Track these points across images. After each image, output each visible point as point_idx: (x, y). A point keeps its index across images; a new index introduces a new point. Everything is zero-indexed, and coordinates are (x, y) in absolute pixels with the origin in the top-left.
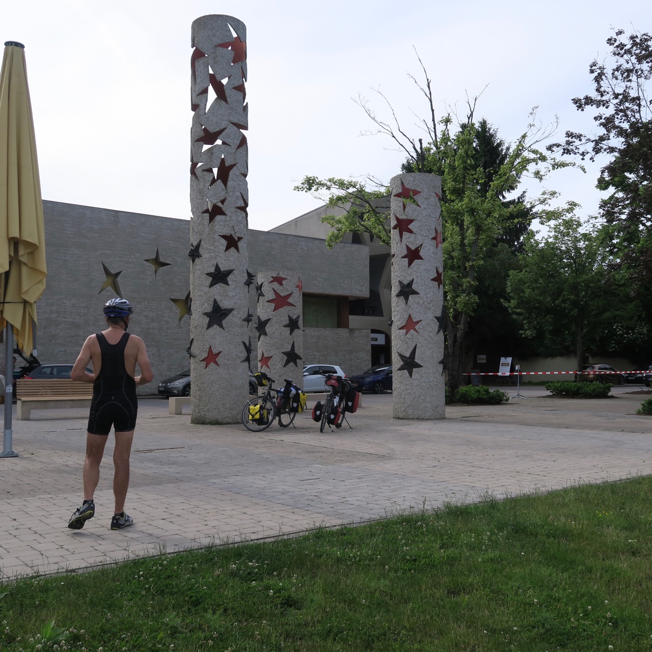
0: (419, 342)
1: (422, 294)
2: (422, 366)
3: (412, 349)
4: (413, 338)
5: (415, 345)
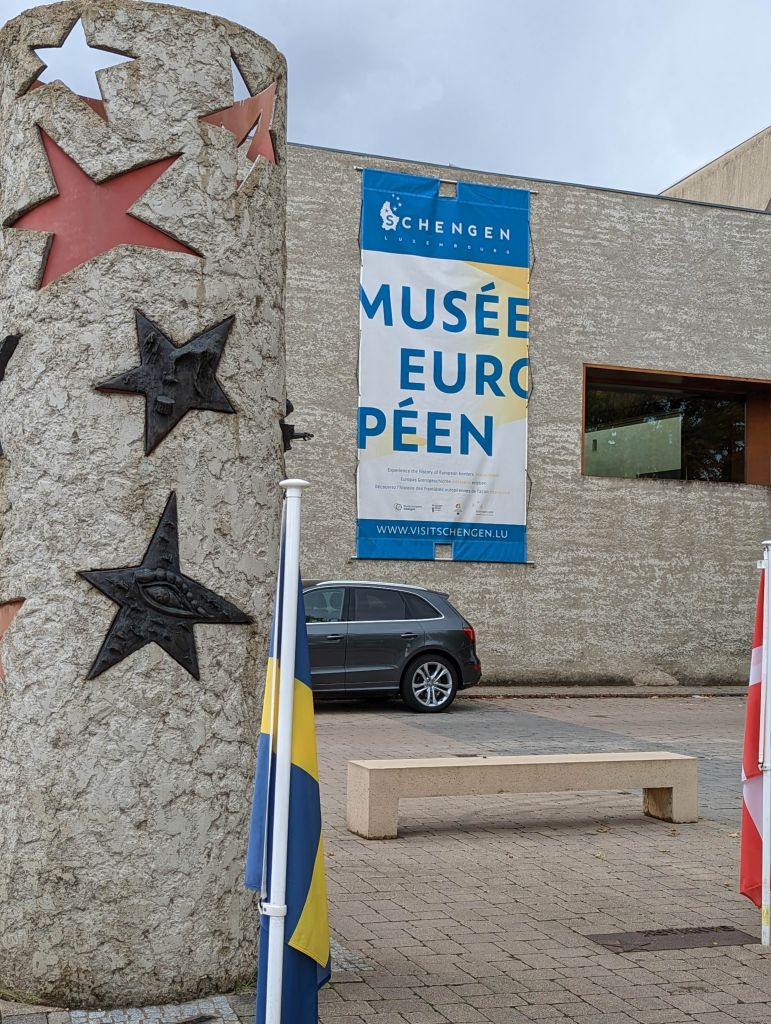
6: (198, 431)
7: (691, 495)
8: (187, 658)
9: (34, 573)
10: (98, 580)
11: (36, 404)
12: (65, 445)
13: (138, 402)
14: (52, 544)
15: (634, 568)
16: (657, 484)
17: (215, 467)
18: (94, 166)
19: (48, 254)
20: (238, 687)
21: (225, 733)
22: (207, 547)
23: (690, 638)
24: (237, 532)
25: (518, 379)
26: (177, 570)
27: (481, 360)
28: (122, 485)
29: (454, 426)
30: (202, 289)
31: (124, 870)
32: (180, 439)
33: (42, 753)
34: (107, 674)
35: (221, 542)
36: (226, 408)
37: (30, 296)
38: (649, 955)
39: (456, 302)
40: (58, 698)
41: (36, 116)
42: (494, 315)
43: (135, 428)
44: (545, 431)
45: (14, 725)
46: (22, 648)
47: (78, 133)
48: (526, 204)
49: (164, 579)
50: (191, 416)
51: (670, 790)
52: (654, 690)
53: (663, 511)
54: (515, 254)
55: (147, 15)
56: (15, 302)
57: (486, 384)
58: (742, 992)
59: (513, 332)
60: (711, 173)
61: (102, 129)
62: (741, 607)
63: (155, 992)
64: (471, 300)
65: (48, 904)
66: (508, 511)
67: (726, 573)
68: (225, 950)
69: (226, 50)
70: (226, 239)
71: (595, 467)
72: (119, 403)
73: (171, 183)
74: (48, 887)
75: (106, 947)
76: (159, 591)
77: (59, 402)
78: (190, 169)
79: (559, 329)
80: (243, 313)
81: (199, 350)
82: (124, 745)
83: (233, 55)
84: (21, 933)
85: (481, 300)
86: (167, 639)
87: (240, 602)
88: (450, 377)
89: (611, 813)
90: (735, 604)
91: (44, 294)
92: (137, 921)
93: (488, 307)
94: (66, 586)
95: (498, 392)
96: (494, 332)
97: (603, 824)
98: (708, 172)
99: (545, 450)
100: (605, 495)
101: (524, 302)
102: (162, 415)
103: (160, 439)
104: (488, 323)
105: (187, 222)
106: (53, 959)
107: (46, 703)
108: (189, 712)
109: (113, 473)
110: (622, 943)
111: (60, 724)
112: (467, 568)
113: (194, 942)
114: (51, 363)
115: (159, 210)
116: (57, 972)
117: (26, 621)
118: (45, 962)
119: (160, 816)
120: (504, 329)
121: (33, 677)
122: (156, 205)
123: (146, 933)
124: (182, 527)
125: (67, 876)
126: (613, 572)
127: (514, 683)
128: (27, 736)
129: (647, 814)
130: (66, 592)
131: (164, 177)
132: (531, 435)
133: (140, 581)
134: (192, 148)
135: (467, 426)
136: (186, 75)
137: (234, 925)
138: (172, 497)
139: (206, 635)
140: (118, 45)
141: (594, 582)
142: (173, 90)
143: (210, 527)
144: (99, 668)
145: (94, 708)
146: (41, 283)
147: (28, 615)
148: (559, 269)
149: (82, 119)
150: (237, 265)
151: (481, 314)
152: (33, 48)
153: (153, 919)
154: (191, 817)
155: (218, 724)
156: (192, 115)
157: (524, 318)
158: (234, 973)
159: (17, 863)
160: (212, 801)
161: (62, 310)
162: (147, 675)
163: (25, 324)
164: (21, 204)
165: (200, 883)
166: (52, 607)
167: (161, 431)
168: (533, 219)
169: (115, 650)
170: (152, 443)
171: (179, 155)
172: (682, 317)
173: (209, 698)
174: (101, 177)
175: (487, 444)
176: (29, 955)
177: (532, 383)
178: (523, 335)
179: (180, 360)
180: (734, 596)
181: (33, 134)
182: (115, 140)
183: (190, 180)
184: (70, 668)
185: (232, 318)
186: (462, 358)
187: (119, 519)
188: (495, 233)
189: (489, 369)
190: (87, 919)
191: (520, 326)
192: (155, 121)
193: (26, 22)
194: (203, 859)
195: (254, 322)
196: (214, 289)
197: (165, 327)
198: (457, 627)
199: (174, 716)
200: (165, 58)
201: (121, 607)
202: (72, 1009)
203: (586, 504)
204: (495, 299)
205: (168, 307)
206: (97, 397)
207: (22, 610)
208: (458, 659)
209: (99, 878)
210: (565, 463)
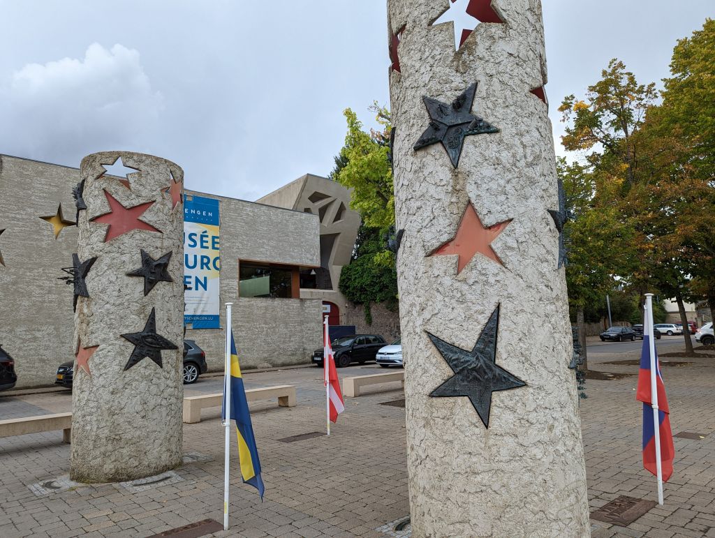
0: (509, 297)
1: (507, 130)
2: (524, 384)
3: (483, 320)
4: (487, 282)
5: (493, 308)
6: (161, 288)
7: (276, 302)
8: (158, 361)
9: (103, 336)
10: (127, 337)
11: (104, 280)
12: (116, 293)
13: (142, 279)
14: (111, 326)
15: (257, 328)
16: (264, 299)
17: (167, 299)
18: (126, 204)
19: (108, 231)
20: (174, 370)
21: (171, 385)
22: (164, 325)
23: (276, 351)
24: (173, 320)
25: (216, 264)
26: (155, 332)
27: (203, 257)
28: (137, 306)
29: (193, 280)
30: (162, 243)
31: (138, 433)
32: (156, 291)
33: (107, 396)
34: (132, 368)
35: (169, 323)
36: (170, 280)
37: (101, 245)
38: (297, 442)
39: (193, 237)
40: (113, 377)
41: (104, 186)
42: (207, 242)
43: (141, 287)
44: (225, 282)
45: (95, 389)
46: (98, 362)
47: (120, 193)
48: (218, 205)
49: (152, 335)
50: (159, 283)
51: (287, 397)
52: (265, 370)
53: (266, 308)
54: (214, 221)
55: (144, 158)
56: (95, 246)
57: (204, 266)
58: (327, 447)
59: (214, 248)
60: (274, 195)
61: (129, 192)
62: (292, 339)
63: (148, 472)
64: (199, 236)
65: (110, 447)
66: (213, 310)
67: (287, 328)
68: (171, 456)
69: (169, 170)
70: (169, 228)
71: (242, 294)
72: (136, 279)
73: (152, 210)
74: (110, 442)
75: (132, 459)
76: (150, 340)
77: (113, 279)
78: (158, 206)
79: (230, 247)
80: (174, 250)
81: (163, 262)
82: (138, 391)
83: (171, 172)
84: (98, 459)
85: (202, 236)
86: (152, 355)
87: (174, 342)
88: (191, 263)
89: (269, 407)
90: (290, 338)
91: (107, 244)
92: (142, 449)
93: (205, 239)
94: (116, 340)
95: (209, 269)
96: (207, 248)
97: (267, 410)
98: (273, 195)
99: (226, 288)
100: (247, 304)
101: (217, 238)
102: (150, 282)
103: (149, 290)
104: (205, 244)
105: (158, 222)
106: (112, 466)
107: (108, 380)
108: (159, 378)
109: (133, 302)
110: (288, 440)
111: (114, 386)
112: (198, 331)
113: (161, 454)
114: (110, 267)
115: (149, 219)
116: (113, 470)
117: (100, 352)
118: (109, 467)
119: (150, 413)
120: (210, 247)
121: (103, 371)
122: (147, 217)
123: (145, 453)
124: (157, 318)
125: (117, 437)
126: (250, 330)
127: (215, 372)
128: (100, 392)
129: (280, 406)
130: (116, 342)
131: (150, 208)
132: (221, 283)
133: (143, 337)
134: (159, 199)
135: (197, 280)
136: (157, 177)
137: (173, 448)
138: (153, 309)
139: (164, 353)
140: (134, 166)
141: (243, 334)
142: (153, 181)
143: (166, 318)
144: (129, 366)
145: (127, 380)
146: (105, 240)
147: (101, 351)
148: (229, 226)
149: (121, 189)
150: (173, 236)
151: (202, 241)
152: (101, 164)
153: (148, 448)
154: (160, 412)
155: (169, 382)
156: (159, 189)
157: (218, 243)
158: (174, 463)
159: (97, 436)
160: (166, 407)
161: (114, 250)
162: (145, 368)
163: (99, 254)
164: (97, 214)
165: (163, 435)
166: (111, 347)
167: (150, 288)
168: (220, 210)
169: (134, 360)
170: (146, 292)
171: (155, 201)
172: (271, 244)
173: (166, 373)
174: (128, 207)
175: (205, 287)
176: (102, 466)
177: (221, 265)
178: (217, 249)
179: (156, 266)
180: (290, 336)
181: (102, 192)
182: (133, 196)
183: (159, 209)
184: (117, 367)
185: (171, 252)
186: (195, 256)
187: (136, 317)
188: (207, 214)
189: (205, 260)
190: (124, 451)
191: (216, 246)
192: (147, 191)
193: (99, 156)
194: (164, 426)
195: (177, 253)
196: (167, 243)
197: (151, 255)
198: (198, 352)
199: (155, 380)
200: (150, 172)
201: (136, 345)
202: (120, 482)
203: (240, 307)
204: (207, 236)
205: (152, 249)
206: (128, 277)
207: (98, 349)
208: (199, 363)
209: (129, 436)
210: (232, 293)
